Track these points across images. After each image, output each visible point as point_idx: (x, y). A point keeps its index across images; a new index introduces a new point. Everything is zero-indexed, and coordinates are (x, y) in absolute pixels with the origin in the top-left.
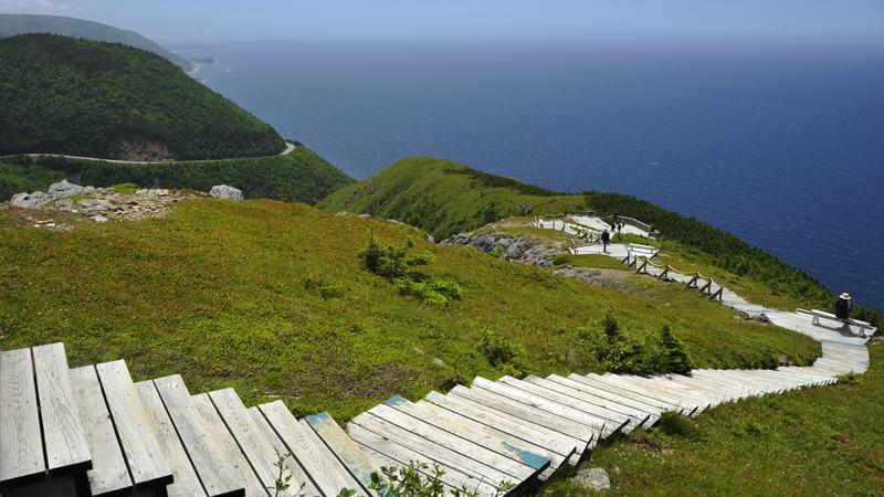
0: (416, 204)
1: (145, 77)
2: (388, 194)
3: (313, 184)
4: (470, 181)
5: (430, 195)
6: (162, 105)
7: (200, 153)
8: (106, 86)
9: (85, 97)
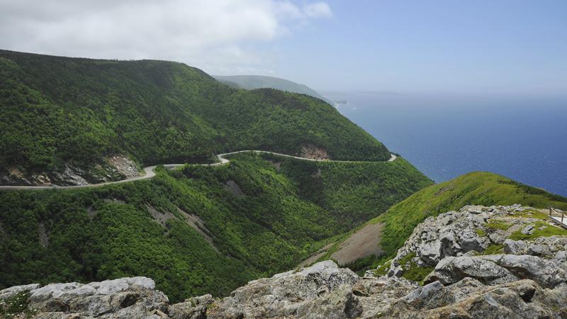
0: (481, 200)
1: (318, 113)
2: (463, 192)
3: (407, 180)
4: (517, 189)
5: (490, 195)
6: (325, 129)
7: (344, 157)
8: (297, 117)
9: (286, 122)
